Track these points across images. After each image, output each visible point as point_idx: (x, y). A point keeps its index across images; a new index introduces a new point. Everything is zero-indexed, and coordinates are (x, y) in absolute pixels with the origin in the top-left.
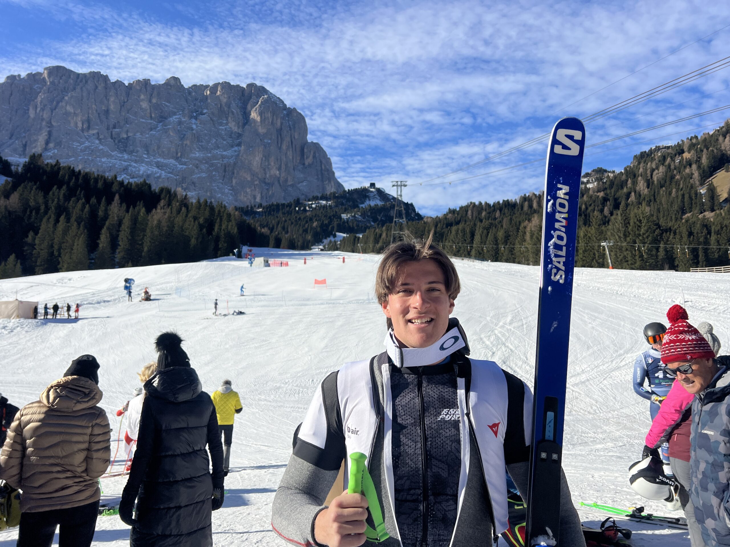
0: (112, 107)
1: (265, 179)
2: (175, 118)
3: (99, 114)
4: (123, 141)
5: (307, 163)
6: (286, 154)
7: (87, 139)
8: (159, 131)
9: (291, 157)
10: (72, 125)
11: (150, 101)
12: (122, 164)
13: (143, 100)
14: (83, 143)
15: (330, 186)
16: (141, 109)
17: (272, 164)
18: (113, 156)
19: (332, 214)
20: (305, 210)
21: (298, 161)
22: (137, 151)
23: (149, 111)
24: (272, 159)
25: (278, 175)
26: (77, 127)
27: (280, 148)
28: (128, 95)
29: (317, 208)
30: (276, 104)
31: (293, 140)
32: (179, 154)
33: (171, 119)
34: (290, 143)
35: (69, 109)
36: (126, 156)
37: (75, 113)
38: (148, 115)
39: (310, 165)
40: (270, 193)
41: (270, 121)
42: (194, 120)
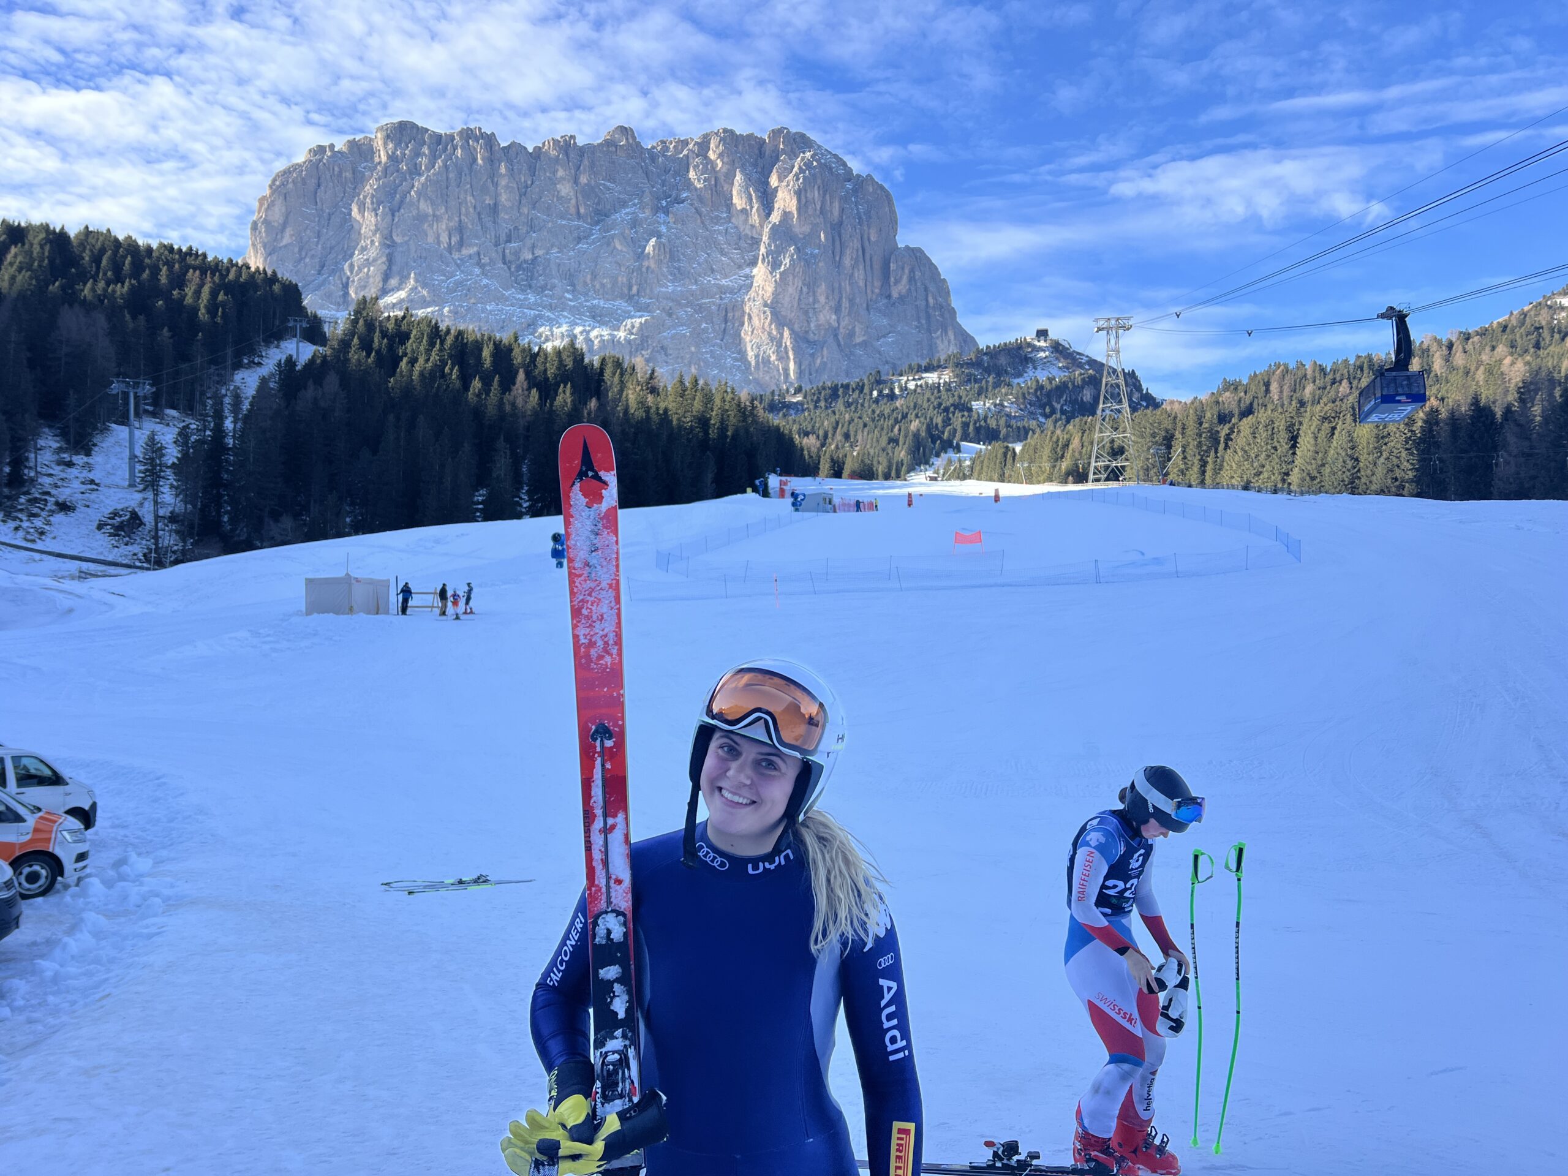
0: (504, 198)
1: (807, 332)
2: (626, 214)
3: (479, 214)
4: (525, 266)
5: (895, 295)
6: (852, 276)
7: (458, 265)
8: (593, 242)
9: (861, 284)
10: (431, 239)
11: (576, 181)
12: (524, 313)
13: (563, 179)
14: (453, 275)
15: (946, 342)
16: (559, 198)
17: (822, 299)
18: (507, 299)
19: (951, 401)
20: (892, 397)
21: (877, 291)
22: (553, 287)
23: (573, 201)
24: (822, 289)
25: (835, 324)
26: (439, 243)
27: (839, 265)
28: (533, 170)
29: (919, 390)
30: (831, 169)
31: (866, 244)
32: (635, 289)
33: (617, 215)
34: (860, 252)
35: (425, 207)
36: (532, 298)
37: (434, 216)
38: (573, 210)
39: (902, 298)
40: (818, 361)
41: (818, 207)
42: (663, 215)
